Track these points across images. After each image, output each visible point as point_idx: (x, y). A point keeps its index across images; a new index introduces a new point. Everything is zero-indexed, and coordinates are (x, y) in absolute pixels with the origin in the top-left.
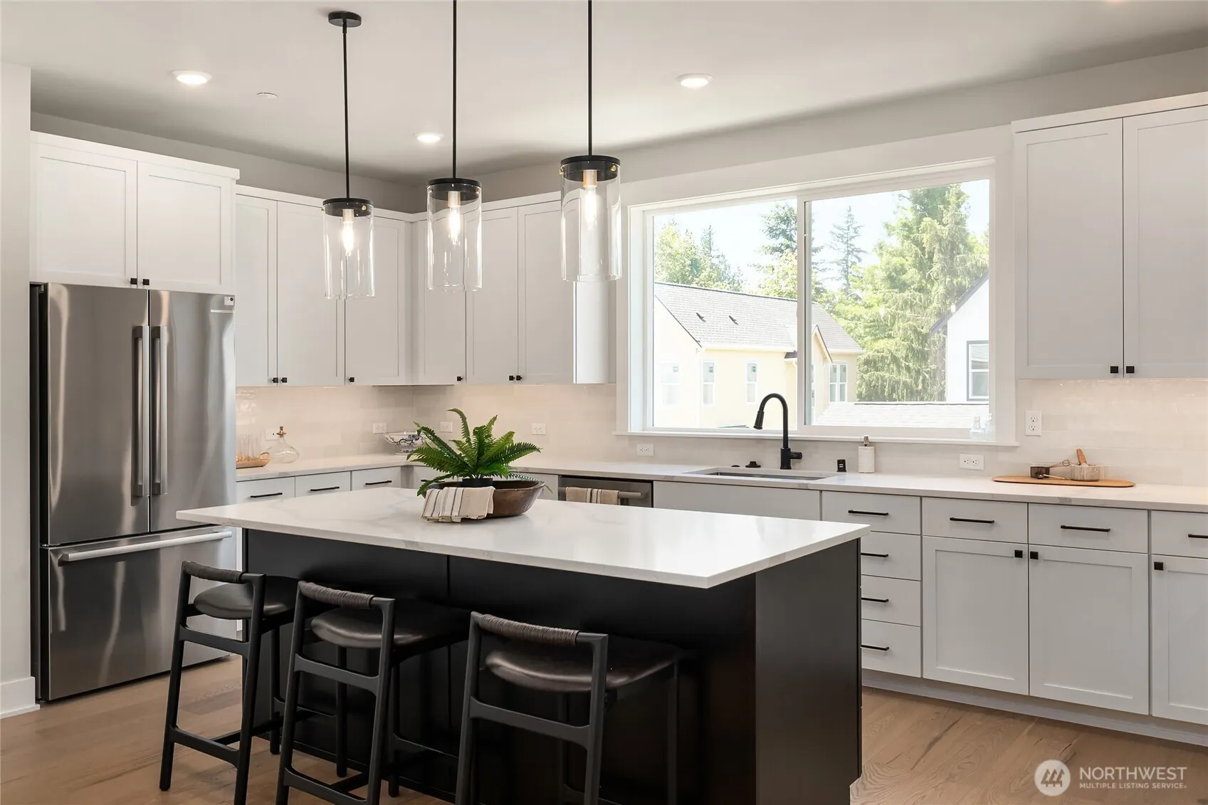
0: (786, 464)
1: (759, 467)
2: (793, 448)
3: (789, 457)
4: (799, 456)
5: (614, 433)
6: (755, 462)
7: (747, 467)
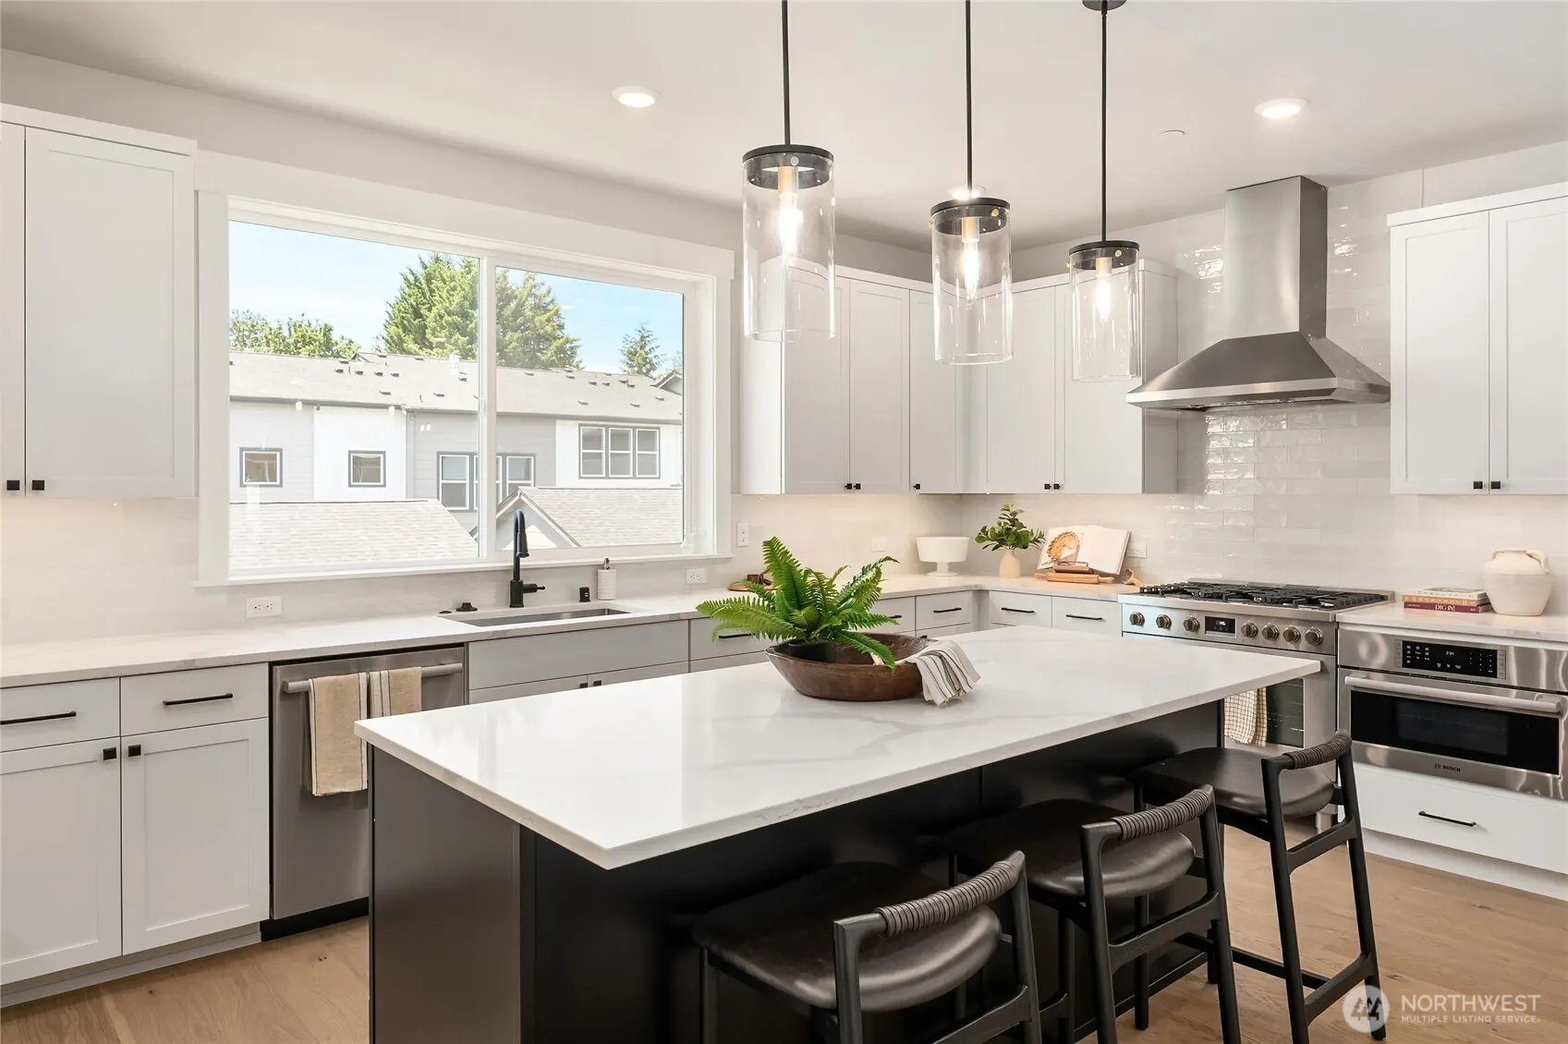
0: (516, 601)
1: (476, 609)
2: (526, 580)
3: (518, 591)
4: (533, 589)
5: (197, 584)
6: (469, 604)
7: (458, 610)
